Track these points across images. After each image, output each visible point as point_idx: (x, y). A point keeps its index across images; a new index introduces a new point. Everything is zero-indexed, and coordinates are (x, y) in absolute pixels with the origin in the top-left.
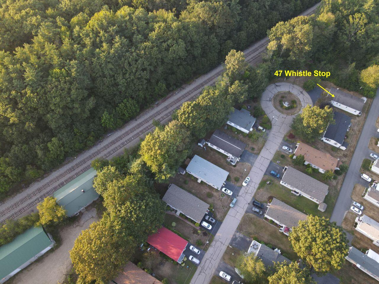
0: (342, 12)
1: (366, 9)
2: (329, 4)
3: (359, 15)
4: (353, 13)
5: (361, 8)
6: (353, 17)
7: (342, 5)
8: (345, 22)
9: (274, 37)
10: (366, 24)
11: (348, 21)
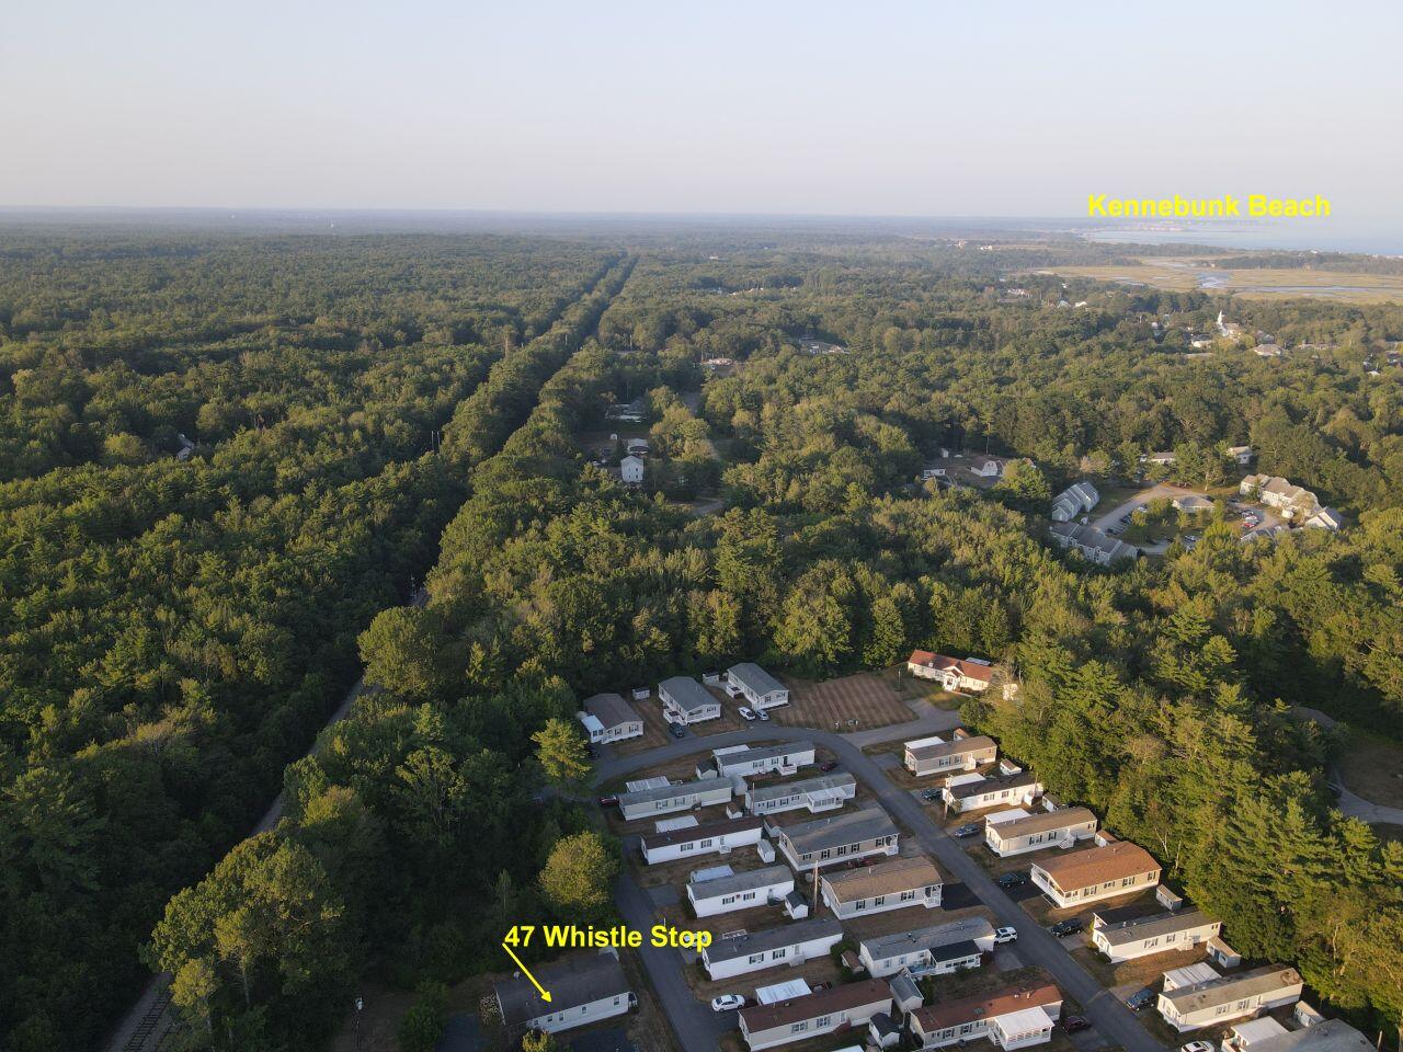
0: (368, 772)
1: (428, 734)
2: (312, 769)
3: (420, 754)
4: (400, 759)
5: (411, 738)
6: (408, 768)
7: (352, 754)
8: (394, 790)
9: (182, 955)
10: (454, 767)
11: (403, 784)
